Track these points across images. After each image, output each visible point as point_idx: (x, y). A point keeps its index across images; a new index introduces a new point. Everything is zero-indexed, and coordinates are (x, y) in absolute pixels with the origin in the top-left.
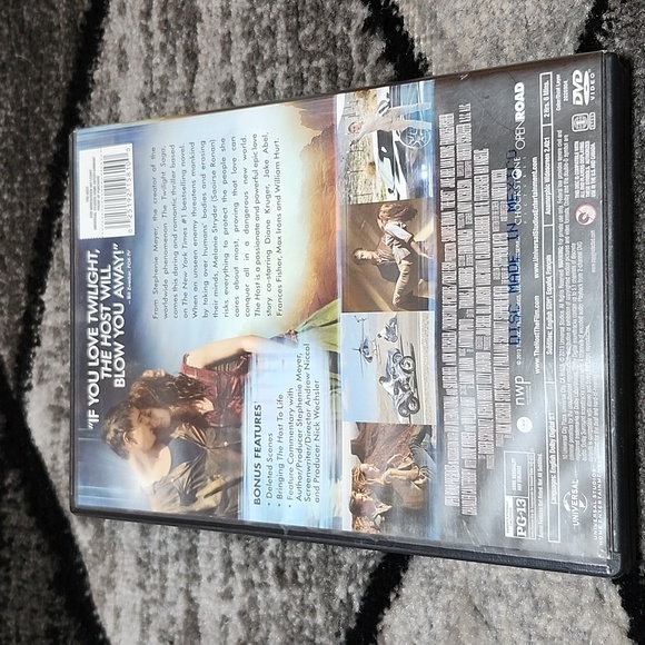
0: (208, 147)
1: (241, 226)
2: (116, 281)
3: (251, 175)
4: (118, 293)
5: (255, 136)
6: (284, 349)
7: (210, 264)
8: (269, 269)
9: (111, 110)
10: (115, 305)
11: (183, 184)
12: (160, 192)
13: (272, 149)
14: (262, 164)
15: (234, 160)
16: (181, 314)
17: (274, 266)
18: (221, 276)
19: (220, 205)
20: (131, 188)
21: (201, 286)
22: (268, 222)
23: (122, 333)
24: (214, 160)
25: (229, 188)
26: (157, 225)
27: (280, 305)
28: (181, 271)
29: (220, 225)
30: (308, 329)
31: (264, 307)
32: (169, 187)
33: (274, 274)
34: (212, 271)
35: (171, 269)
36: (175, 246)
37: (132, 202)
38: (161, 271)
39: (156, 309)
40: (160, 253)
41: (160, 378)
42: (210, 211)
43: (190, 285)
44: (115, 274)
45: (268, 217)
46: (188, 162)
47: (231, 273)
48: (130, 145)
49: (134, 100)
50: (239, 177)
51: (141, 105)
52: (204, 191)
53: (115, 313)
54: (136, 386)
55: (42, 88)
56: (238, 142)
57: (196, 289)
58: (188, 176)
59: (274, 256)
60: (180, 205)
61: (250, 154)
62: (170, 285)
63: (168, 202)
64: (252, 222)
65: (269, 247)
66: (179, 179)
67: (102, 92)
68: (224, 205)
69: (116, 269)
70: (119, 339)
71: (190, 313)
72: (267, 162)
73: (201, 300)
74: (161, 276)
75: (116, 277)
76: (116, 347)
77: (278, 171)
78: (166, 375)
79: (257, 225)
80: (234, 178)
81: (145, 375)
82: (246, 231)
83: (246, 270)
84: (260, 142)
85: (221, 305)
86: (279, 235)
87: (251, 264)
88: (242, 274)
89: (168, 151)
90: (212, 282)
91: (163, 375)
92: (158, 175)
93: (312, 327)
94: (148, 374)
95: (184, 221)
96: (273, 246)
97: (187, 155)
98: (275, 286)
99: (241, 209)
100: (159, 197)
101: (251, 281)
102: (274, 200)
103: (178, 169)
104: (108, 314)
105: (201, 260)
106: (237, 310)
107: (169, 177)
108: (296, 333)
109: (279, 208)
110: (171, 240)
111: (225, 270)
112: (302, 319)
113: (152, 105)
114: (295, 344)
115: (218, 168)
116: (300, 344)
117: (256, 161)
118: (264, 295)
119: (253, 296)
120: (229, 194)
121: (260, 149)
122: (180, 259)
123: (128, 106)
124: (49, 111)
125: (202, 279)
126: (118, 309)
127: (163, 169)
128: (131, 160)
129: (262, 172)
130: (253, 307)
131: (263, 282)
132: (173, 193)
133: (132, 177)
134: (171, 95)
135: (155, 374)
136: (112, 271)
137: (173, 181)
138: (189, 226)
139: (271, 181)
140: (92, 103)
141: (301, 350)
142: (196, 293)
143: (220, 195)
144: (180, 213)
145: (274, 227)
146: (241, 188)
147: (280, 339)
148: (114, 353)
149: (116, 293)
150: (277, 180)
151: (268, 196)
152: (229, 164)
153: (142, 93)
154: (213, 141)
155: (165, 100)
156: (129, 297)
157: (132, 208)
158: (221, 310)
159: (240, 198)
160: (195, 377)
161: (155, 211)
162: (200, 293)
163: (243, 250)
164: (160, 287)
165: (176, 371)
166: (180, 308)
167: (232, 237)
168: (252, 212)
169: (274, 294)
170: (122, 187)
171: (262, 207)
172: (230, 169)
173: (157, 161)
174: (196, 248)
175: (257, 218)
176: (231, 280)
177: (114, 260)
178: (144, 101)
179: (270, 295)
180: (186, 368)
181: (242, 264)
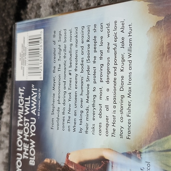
0: (86, 30)
1: (105, 79)
2: (33, 105)
3: (112, 47)
4: (33, 112)
5: (116, 22)
6: (131, 162)
7: (85, 101)
8: (122, 107)
9: (36, 13)
10: (32, 118)
11: (70, 52)
12: (57, 57)
13: (127, 30)
14: (119, 40)
15: (102, 38)
16: (66, 128)
17: (126, 106)
18: (91, 109)
19: (92, 65)
20: (42, 54)
21: (78, 113)
22: (122, 77)
23: (35, 134)
24: (89, 37)
25: (98, 55)
26: (55, 75)
27: (129, 132)
28: (67, 103)
29: (91, 77)
30: (149, 152)
31: (118, 132)
32: (63, 53)
33: (125, 111)
34: (85, 105)
35: (62, 101)
36: (65, 88)
37: (42, 62)
38: (56, 102)
39: (53, 124)
40: (56, 92)
41: (53, 164)
42: (85, 68)
43: (72, 112)
44: (32, 101)
45: (122, 74)
46: (74, 39)
47: (97, 107)
48: (42, 30)
49: (48, 7)
50: (104, 48)
51: (51, 10)
52: (82, 56)
53: (31, 123)
54: (41, 166)
55: (6, 5)
56: (105, 26)
57: (75, 115)
58: (74, 47)
59: (126, 100)
60: (68, 65)
61: (112, 34)
62: (61, 111)
63: (62, 62)
64: (112, 77)
65: (122, 93)
66: (68, 49)
67: (33, 4)
68: (95, 65)
69: (33, 98)
70: (33, 138)
71: (72, 129)
72: (123, 39)
73: (78, 122)
74: (57, 105)
75: (33, 103)
76: (31, 142)
77: (131, 44)
78: (57, 164)
79: (115, 79)
80: (101, 48)
81: (46, 161)
82: (108, 82)
83: (107, 107)
84: (119, 25)
85: (90, 127)
86: (130, 86)
87: (110, 103)
88: (104, 109)
89: (63, 33)
90: (85, 112)
91: (55, 162)
92: (57, 47)
93: (152, 151)
94: (47, 160)
95: (70, 74)
96: (125, 93)
97: (73, 35)
98: (126, 119)
99: (105, 68)
100: (57, 59)
101: (110, 114)
102: (127, 63)
103: (68, 43)
104: (28, 123)
105: (79, 97)
106: (100, 131)
107: (62, 48)
108: (140, 153)
109: (130, 68)
110: (62, 84)
111: (93, 106)
112: (145, 144)
113: (57, 10)
114: (139, 160)
115: (92, 43)
116: (143, 161)
117: (116, 38)
118: (118, 124)
119: (110, 124)
120: (98, 59)
121: (119, 30)
122: (67, 96)
123: (45, 11)
124: (9, 15)
125: (79, 109)
126: (33, 121)
127: (60, 43)
128: (43, 38)
129: (119, 45)
130: (110, 131)
131: (118, 115)
132: (65, 57)
133: (43, 48)
134: (67, 4)
135: (51, 161)
136: (31, 100)
137: (65, 50)
138: (73, 76)
139: (125, 51)
140: (28, 10)
141: (144, 165)
142: (75, 117)
143: (92, 59)
144: (68, 69)
145: (126, 81)
146: (105, 55)
147: (128, 155)
148: (30, 146)
149: (32, 112)
150: (130, 50)
151: (123, 60)
152: (98, 40)
153: (52, 4)
154: (89, 26)
155: (64, 6)
156: (39, 115)
157: (42, 65)
158: (90, 130)
159: (104, 61)
160: (73, 168)
161: (54, 67)
162: (78, 117)
163: (105, 94)
164: (56, 111)
165: (62, 162)
166: (66, 125)
167: (99, 85)
168: (112, 70)
169: (125, 124)
170: (38, 53)
171: (119, 67)
172: (98, 43)
173: (57, 39)
174: (76, 90)
175: (115, 74)
176: (97, 112)
177: (32, 93)
178: (53, 7)
179: (122, 124)
180: (68, 161)
181: (104, 102)
